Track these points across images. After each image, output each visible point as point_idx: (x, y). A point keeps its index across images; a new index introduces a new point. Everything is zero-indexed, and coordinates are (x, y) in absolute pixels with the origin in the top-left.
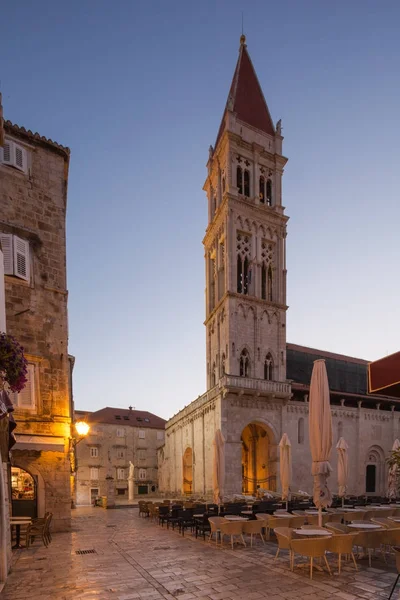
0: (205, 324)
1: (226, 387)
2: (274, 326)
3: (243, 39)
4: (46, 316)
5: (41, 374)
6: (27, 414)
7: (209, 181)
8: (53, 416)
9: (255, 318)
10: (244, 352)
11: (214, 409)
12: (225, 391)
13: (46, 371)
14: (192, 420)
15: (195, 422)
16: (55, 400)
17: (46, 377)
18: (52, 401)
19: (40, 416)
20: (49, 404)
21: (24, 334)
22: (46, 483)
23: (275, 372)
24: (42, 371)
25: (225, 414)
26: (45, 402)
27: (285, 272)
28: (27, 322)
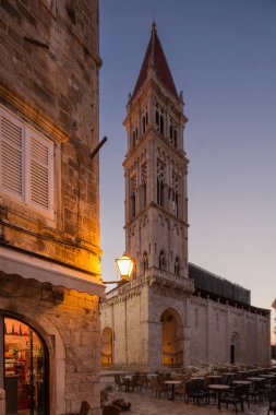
0: (125, 228)
1: (154, 276)
2: (180, 237)
3: (154, 25)
4: (73, 77)
5: (63, 164)
6: (41, 223)
7: (129, 119)
8: (79, 240)
9: (169, 228)
10: (162, 253)
11: (140, 294)
12: (152, 280)
13: (70, 162)
14: (112, 305)
15: (115, 306)
16: (82, 214)
17: (71, 173)
18: (78, 215)
19: (60, 233)
20: (74, 219)
21: (39, 83)
22: (68, 349)
23: (181, 272)
24: (65, 161)
25: (151, 299)
26: (68, 213)
27: (187, 200)
28: (44, 65)
